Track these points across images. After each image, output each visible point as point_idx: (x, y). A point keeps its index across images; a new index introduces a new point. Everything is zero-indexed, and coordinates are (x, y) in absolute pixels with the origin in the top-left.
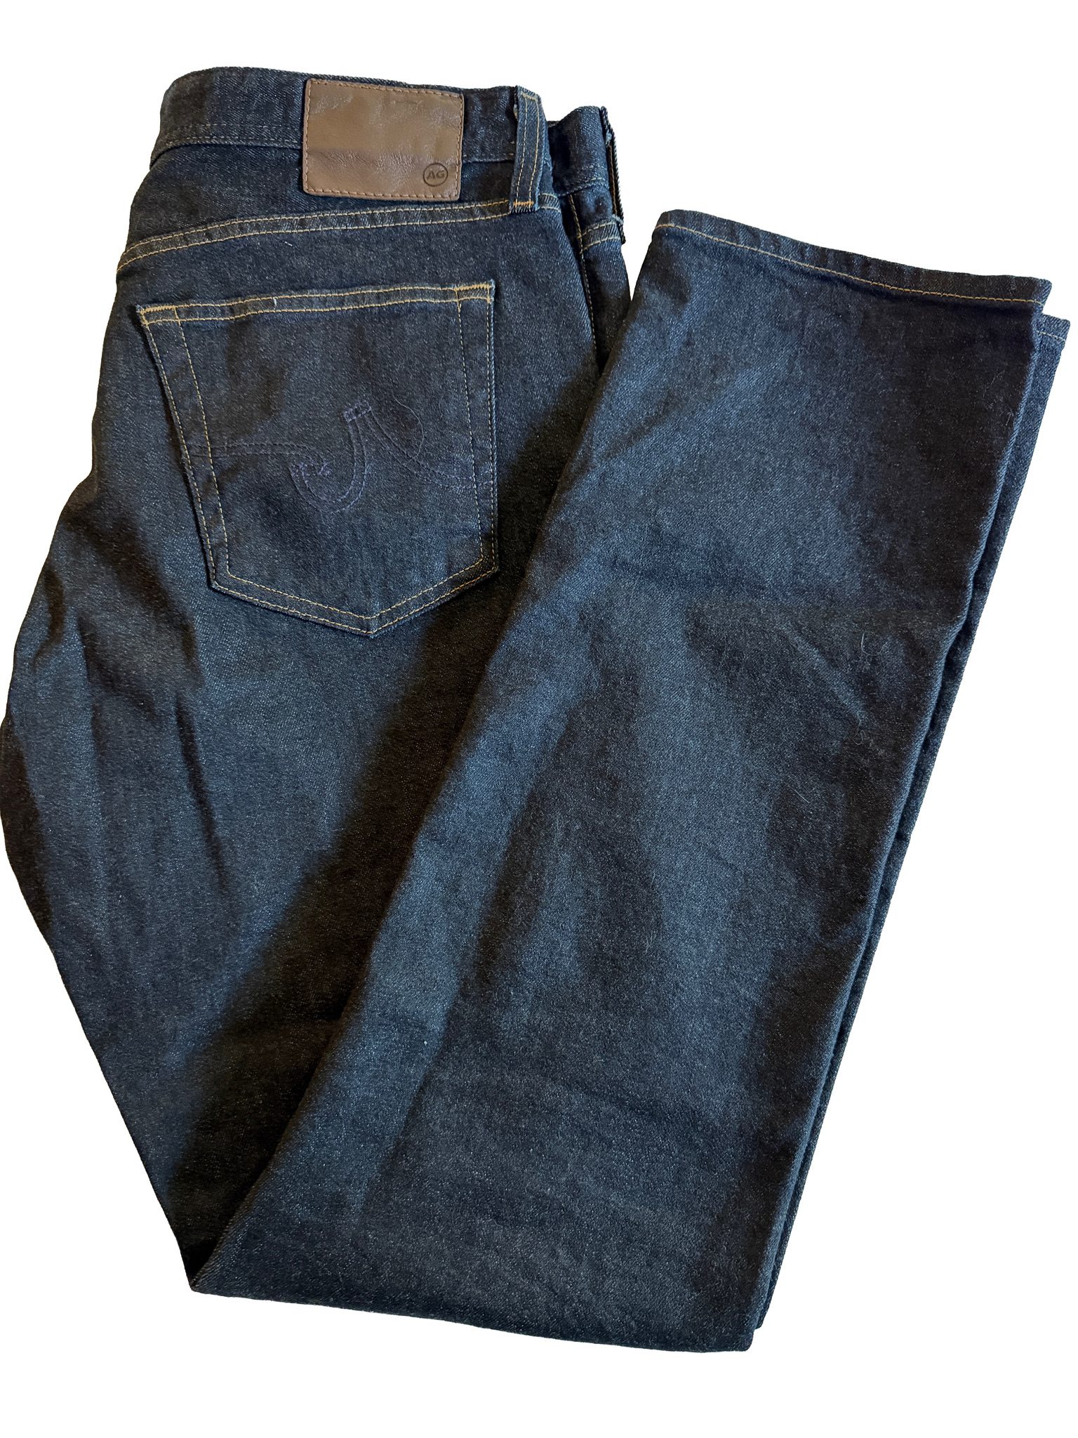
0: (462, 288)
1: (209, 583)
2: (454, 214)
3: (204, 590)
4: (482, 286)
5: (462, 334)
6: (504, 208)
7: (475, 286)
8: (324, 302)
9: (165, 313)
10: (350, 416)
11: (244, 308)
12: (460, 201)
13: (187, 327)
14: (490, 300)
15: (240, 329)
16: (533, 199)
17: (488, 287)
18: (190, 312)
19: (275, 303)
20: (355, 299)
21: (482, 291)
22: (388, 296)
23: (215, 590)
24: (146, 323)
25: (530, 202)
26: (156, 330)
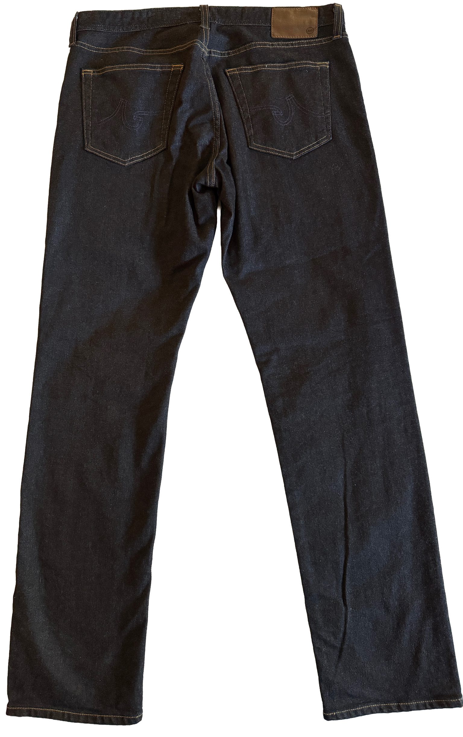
0: (320, 63)
1: (248, 147)
2: (316, 42)
3: (247, 149)
4: (325, 63)
5: (320, 76)
6: (331, 39)
7: (323, 63)
8: (280, 67)
9: (234, 71)
10: (288, 99)
11: (257, 68)
12: (317, 38)
13: (240, 74)
14: (328, 67)
15: (256, 75)
16: (340, 34)
17: (327, 63)
18: (241, 70)
19: (266, 66)
20: (289, 66)
21: (326, 64)
22: (299, 64)
23: (250, 148)
24: (228, 74)
25: (339, 36)
26: (231, 76)
